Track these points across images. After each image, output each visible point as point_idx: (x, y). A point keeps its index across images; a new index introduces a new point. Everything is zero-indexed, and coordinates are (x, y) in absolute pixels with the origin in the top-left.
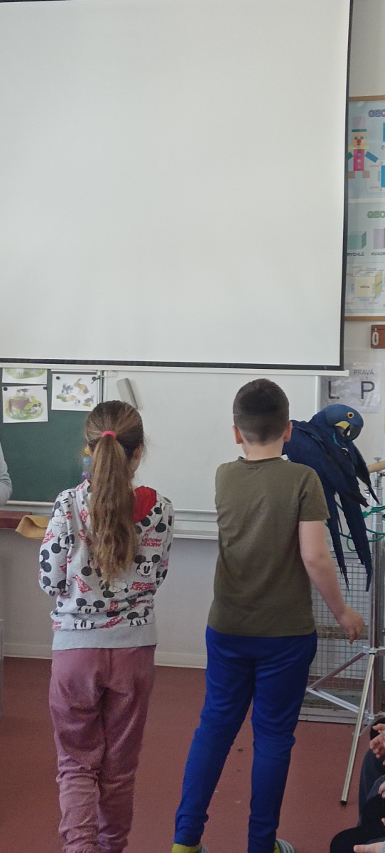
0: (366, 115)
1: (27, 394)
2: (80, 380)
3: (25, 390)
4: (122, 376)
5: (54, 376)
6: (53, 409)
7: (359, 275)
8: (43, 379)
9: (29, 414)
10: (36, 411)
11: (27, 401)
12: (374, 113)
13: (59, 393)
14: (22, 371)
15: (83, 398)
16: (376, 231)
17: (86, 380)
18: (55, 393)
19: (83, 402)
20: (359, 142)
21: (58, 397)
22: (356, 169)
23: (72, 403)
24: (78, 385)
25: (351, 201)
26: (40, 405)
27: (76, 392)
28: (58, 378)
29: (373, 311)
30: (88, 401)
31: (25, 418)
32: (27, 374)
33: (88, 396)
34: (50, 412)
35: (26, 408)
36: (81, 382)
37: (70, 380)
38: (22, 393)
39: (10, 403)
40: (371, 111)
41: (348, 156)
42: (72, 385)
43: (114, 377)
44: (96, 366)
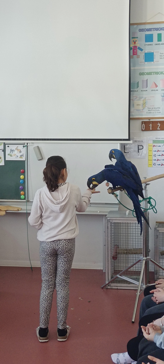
0: (138, 31)
2: (18, 147)
4: (36, 145)
5: (7, 146)
6: (6, 160)
7: (136, 100)
8: (2, 147)
12: (141, 30)
13: (9, 153)
15: (19, 155)
16: (143, 81)
17: (20, 147)
18: (7, 153)
20: (135, 43)
21: (8, 155)
22: (134, 54)
23: (14, 157)
24: (17, 149)
25: (132, 68)
26: (1, 158)
27: (16, 152)
29: (142, 115)
30: (21, 156)
33: (21, 154)
34: (5, 161)
36: (18, 148)
37: (13, 147)
40: (139, 29)
41: (130, 49)
42: (14, 149)
43: (32, 145)
44: (24, 141)
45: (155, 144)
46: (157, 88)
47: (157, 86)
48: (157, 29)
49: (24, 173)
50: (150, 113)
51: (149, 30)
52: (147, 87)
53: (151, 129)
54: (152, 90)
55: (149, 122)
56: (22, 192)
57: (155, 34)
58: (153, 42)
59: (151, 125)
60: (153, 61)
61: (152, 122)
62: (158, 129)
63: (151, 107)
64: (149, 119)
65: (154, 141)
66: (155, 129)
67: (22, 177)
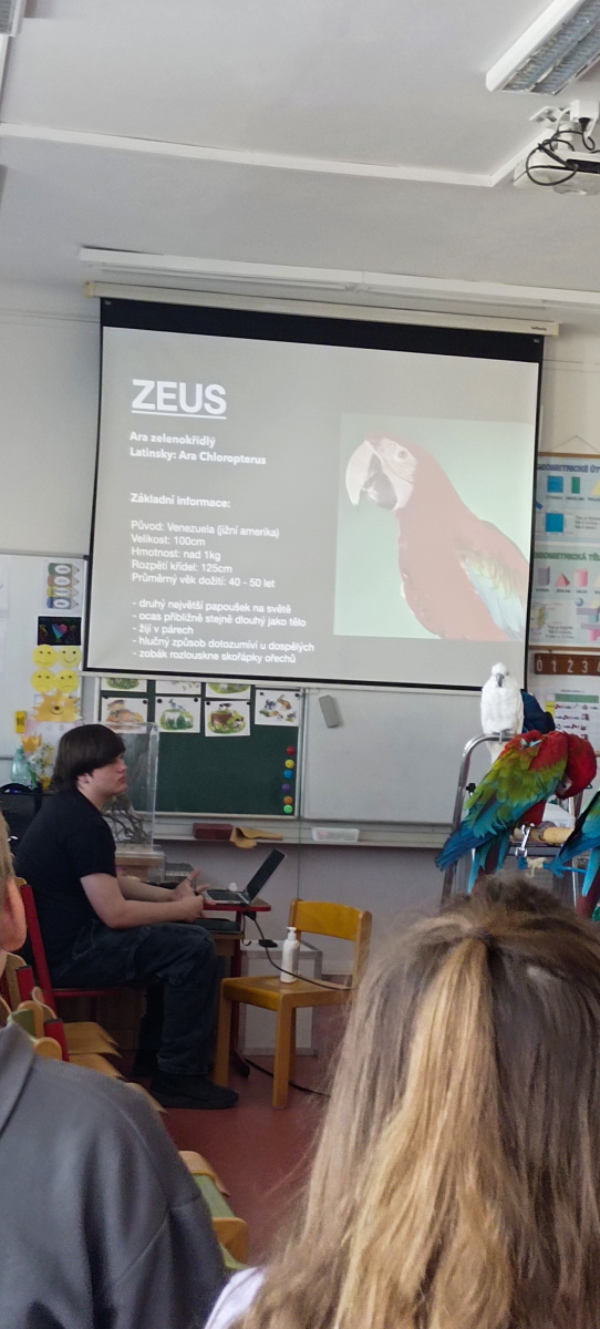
1: (230, 709)
2: (284, 695)
3: (227, 705)
4: (324, 694)
5: (258, 692)
6: (256, 723)
8: (246, 694)
9: (232, 729)
10: (238, 726)
11: (230, 716)
13: (262, 708)
14: (226, 686)
15: (285, 713)
16: (540, 570)
17: (290, 697)
18: (257, 709)
19: (285, 717)
21: (261, 712)
23: (275, 718)
24: (281, 701)
26: (242, 719)
27: (279, 707)
28: (262, 694)
30: (291, 717)
31: (228, 732)
32: (231, 689)
33: (290, 712)
34: (252, 725)
35: (229, 722)
36: (284, 699)
37: (273, 696)
38: (224, 708)
39: (213, 717)
42: (274, 700)
43: (316, 694)
44: (297, 683)
45: (560, 703)
46: (568, 588)
47: (567, 582)
48: (571, 468)
49: (293, 755)
50: (553, 637)
51: (557, 468)
52: (548, 583)
53: (555, 670)
54: (558, 591)
55: (551, 656)
56: (287, 799)
57: (567, 477)
58: (561, 490)
59: (554, 663)
60: (561, 530)
61: (557, 655)
62: (569, 671)
63: (556, 625)
64: (550, 648)
65: (559, 697)
66: (562, 671)
67: (289, 763)
